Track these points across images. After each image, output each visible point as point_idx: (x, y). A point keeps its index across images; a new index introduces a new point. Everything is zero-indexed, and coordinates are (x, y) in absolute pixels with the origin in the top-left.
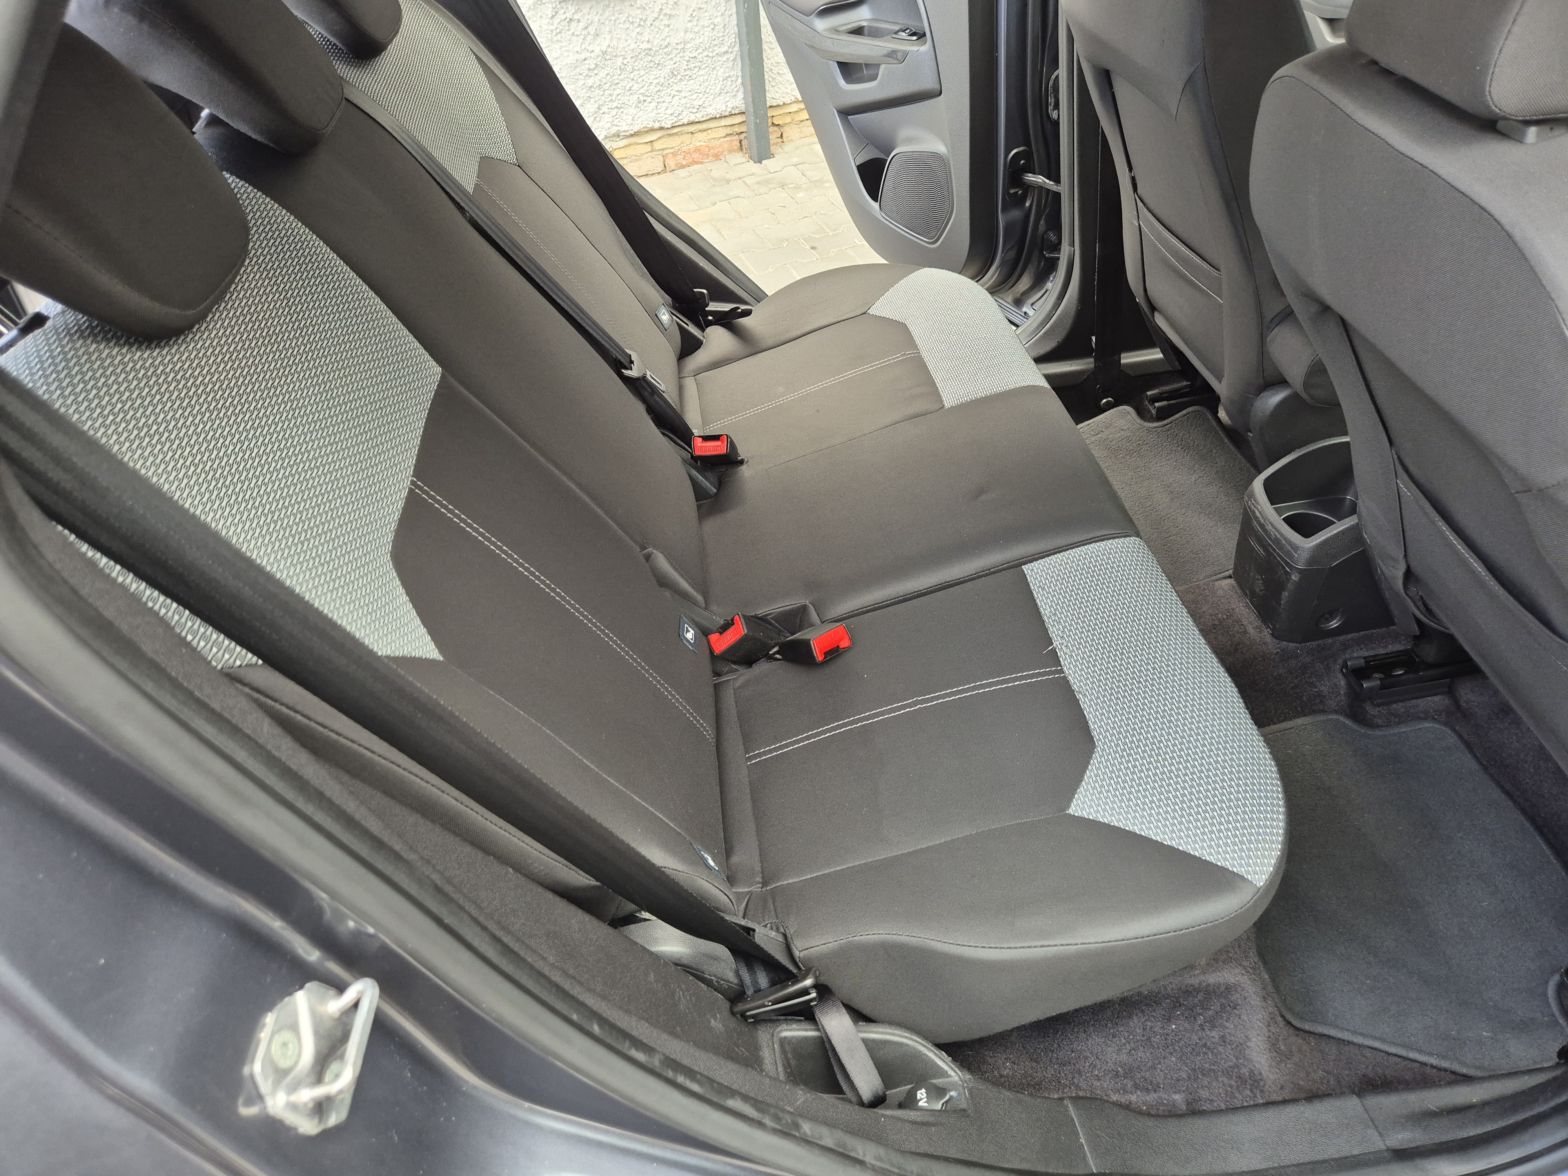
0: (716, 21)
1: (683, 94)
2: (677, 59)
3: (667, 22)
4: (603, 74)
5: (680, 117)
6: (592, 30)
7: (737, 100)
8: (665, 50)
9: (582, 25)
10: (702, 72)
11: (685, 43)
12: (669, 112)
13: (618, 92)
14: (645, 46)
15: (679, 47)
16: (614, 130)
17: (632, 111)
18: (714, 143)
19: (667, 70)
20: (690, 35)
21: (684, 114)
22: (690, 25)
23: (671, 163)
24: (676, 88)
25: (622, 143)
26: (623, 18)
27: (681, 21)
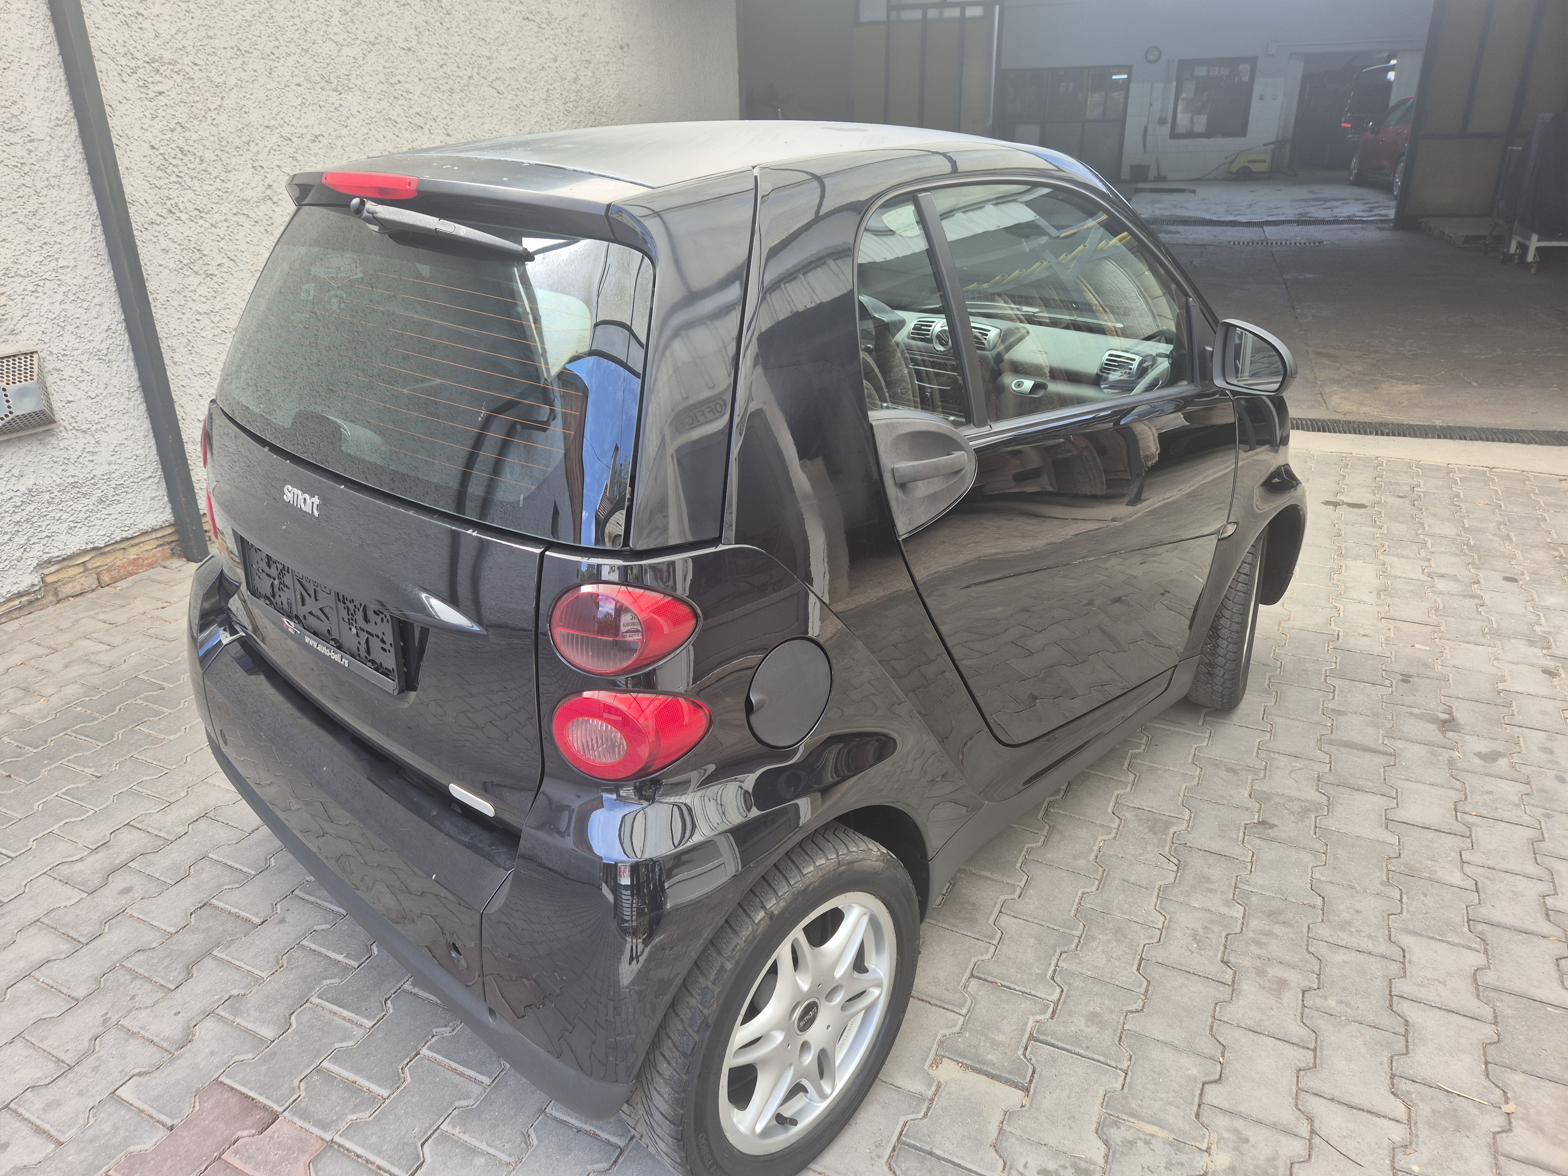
0: (138, 453)
1: (113, 516)
2: (104, 487)
3: (91, 458)
5: (113, 536)
6: (15, 472)
7: (167, 515)
8: (92, 482)
10: (129, 496)
11: (110, 473)
12: (101, 533)
13: (48, 524)
14: (71, 480)
15: (105, 477)
16: (46, 557)
17: (63, 537)
18: (146, 555)
19: (96, 500)
20: (114, 467)
21: (116, 533)
22: (113, 458)
23: (106, 580)
24: (105, 512)
25: (53, 569)
26: (46, 459)
27: (104, 456)
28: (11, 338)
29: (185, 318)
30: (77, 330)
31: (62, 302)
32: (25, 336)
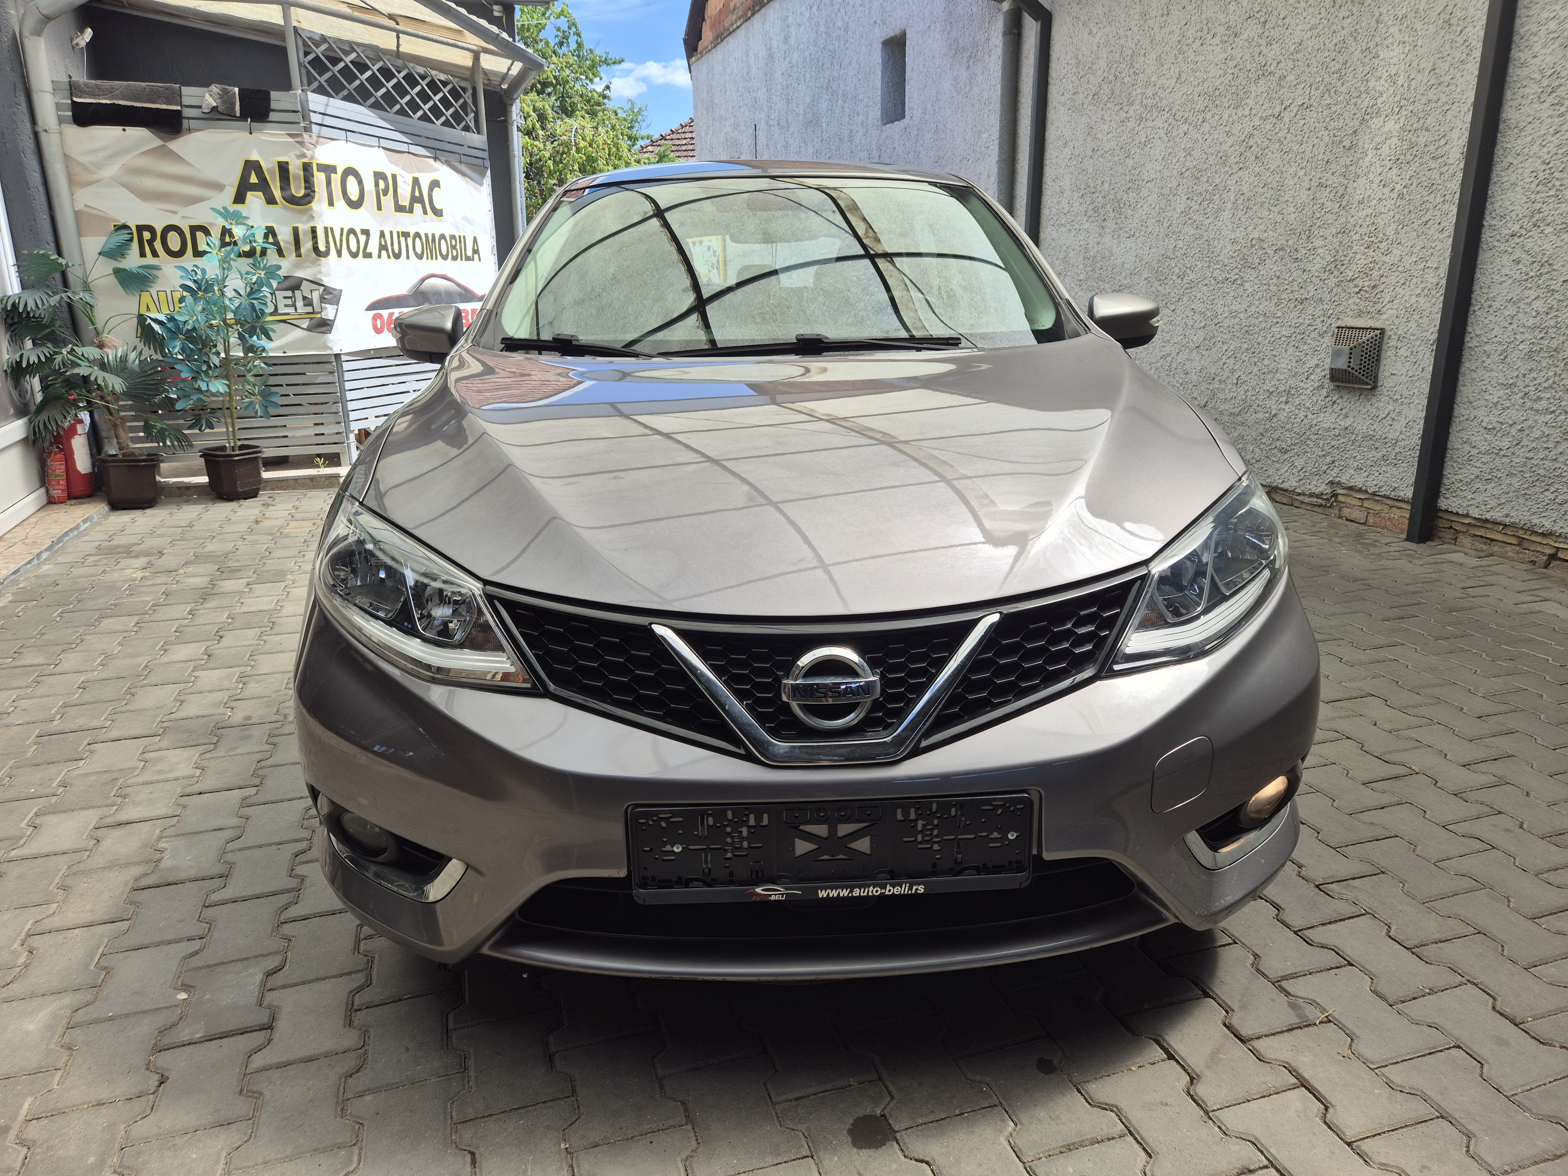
1: (1386, 475)
2: (1389, 449)
3: (1390, 422)
4: (1341, 441)
5: (1380, 489)
6: (1344, 412)
8: (1383, 440)
9: (1340, 407)
10: (1404, 465)
11: (1398, 440)
12: (1375, 483)
13: (1347, 456)
14: (1372, 433)
15: (1393, 441)
16: (1337, 479)
17: (1352, 471)
18: (1402, 520)
19: (1379, 455)
20: (1402, 436)
21: (1383, 488)
22: (1404, 430)
23: (1371, 520)
24: (1384, 469)
25: (1343, 491)
26: (1365, 411)
27: (1400, 425)
28: (1377, 316)
29: (1510, 328)
30: (1421, 321)
31: (1418, 295)
32: (1385, 316)
